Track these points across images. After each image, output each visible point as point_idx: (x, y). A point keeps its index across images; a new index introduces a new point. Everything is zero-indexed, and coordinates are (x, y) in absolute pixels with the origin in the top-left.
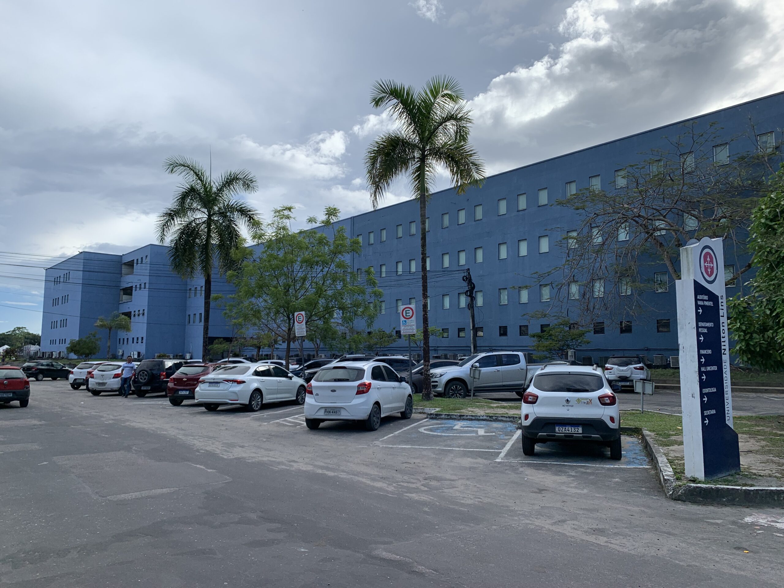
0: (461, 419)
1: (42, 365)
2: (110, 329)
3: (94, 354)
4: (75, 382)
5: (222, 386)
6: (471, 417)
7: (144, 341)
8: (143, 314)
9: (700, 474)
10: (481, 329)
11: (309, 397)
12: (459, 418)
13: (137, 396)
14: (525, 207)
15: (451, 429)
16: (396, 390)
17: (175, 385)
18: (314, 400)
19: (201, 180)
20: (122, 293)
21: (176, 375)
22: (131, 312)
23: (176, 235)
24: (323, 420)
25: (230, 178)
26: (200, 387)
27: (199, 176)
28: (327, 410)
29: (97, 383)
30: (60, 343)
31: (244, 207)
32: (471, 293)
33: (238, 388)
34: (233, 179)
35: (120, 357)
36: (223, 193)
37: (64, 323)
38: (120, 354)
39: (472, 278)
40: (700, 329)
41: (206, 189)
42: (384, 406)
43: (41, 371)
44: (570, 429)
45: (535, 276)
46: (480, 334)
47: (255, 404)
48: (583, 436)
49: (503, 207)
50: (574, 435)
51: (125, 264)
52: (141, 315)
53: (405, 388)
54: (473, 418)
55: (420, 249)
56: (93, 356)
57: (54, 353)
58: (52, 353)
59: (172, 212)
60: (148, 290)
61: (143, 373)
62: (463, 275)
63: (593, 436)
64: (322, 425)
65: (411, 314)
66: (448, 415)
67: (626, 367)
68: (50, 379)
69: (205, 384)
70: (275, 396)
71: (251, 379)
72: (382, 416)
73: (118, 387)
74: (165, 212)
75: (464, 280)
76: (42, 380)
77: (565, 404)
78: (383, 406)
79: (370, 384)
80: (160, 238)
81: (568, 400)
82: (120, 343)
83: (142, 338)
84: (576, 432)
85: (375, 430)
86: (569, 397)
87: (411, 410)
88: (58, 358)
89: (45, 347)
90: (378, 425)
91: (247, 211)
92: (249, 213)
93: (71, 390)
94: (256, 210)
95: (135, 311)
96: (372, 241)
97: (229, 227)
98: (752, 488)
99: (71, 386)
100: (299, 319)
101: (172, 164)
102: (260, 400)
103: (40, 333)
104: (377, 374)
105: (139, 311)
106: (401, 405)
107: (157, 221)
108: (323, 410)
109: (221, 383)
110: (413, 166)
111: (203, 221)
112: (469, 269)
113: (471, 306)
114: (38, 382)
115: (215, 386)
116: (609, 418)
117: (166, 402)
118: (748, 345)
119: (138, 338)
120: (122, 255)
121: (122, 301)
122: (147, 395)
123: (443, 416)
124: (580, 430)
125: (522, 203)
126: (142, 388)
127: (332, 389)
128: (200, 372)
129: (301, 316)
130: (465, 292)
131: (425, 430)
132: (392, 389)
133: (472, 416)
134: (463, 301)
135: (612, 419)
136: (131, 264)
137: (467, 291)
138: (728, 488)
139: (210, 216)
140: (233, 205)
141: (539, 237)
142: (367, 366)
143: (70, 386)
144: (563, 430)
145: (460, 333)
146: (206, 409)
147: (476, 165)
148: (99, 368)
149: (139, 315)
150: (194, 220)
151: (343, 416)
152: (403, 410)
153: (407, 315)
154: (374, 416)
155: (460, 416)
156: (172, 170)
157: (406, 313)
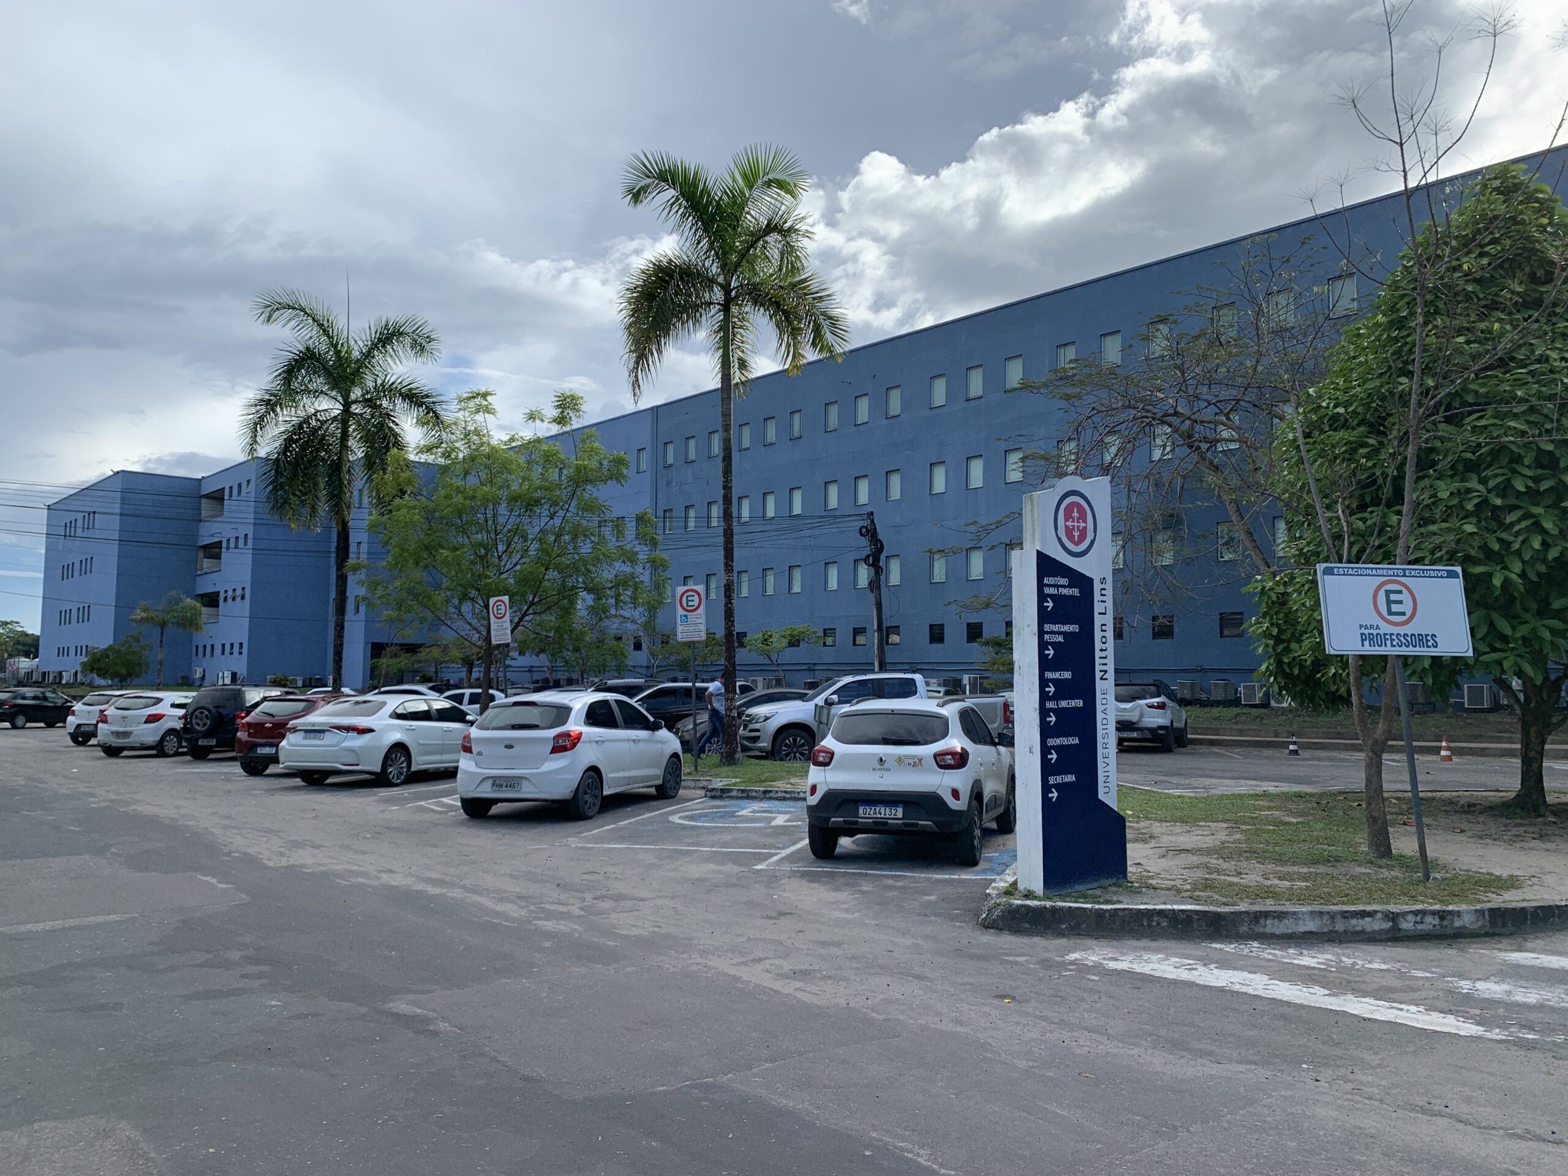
0: (765, 798)
1: (25, 698)
2: (163, 626)
3: (138, 676)
4: (78, 731)
5: (329, 739)
6: (783, 795)
7: (245, 650)
8: (243, 597)
9: (1037, 884)
10: (895, 629)
11: (465, 758)
12: (763, 796)
13: (191, 759)
14: (980, 393)
15: (732, 815)
16: (641, 745)
17: (250, 735)
18: (474, 763)
19: (329, 337)
20: (201, 554)
21: (253, 718)
22: (218, 592)
23: (277, 444)
24: (496, 801)
25: (386, 332)
26: (288, 740)
27: (324, 329)
28: (497, 782)
29: (112, 733)
30: (76, 655)
31: (415, 389)
32: (875, 560)
33: (357, 742)
34: (393, 334)
35: (197, 683)
36: (374, 361)
37: (84, 614)
38: (198, 675)
39: (879, 531)
40: (1046, 637)
41: (338, 353)
42: (611, 775)
43: (23, 710)
44: (883, 809)
45: (973, 528)
46: (894, 638)
47: (395, 772)
48: (903, 823)
49: (939, 393)
50: (890, 821)
51: (207, 496)
52: (238, 599)
53: (662, 742)
54: (788, 796)
55: (721, 479)
56: (136, 681)
57: (64, 673)
58: (60, 673)
59: (272, 398)
60: (251, 551)
61: (202, 713)
62: (862, 523)
63: (920, 822)
64: (495, 809)
65: (696, 603)
66: (743, 791)
67: (1131, 704)
68: (42, 725)
69: (298, 733)
70: (438, 758)
71: (387, 725)
72: (606, 793)
73: (155, 741)
74: (259, 397)
75: (862, 534)
76: (23, 728)
77: (877, 766)
78: (608, 775)
79: (580, 734)
80: (248, 448)
81: (881, 760)
82: (197, 655)
83: (241, 644)
84: (892, 816)
85: (591, 818)
86: (884, 755)
87: (677, 783)
88: (73, 683)
89: (46, 662)
90: (596, 809)
91: (423, 397)
92: (424, 400)
93: (71, 747)
94: (440, 395)
95: (226, 591)
96: (692, 456)
97: (381, 426)
98: (1109, 907)
99: (71, 738)
100: (498, 610)
101: (270, 306)
102: (404, 765)
103: (37, 632)
104: (597, 715)
105: (234, 590)
106: (656, 773)
107: (243, 415)
108: (490, 782)
109: (326, 733)
110: (712, 318)
111: (333, 415)
112: (872, 513)
113: (875, 585)
114: (14, 732)
115: (315, 738)
116: (950, 790)
117: (236, 769)
118: (1279, 663)
119: (232, 645)
120: (200, 477)
121: (201, 569)
122: (211, 756)
123: (734, 794)
124: (900, 813)
125: (976, 384)
126: (200, 743)
127: (509, 743)
128: (300, 709)
129: (500, 603)
130: (863, 557)
131: (680, 818)
132: (631, 744)
133: (786, 792)
134: (864, 574)
135: (955, 794)
136: (218, 497)
137: (868, 556)
138: (1070, 907)
139: (347, 405)
140: (393, 383)
141: (1006, 451)
142: (580, 701)
143: (69, 739)
144: (872, 813)
145: (858, 638)
146: (303, 780)
147: (830, 318)
148: (117, 705)
149: (234, 599)
150: (315, 415)
151: (525, 793)
152: (660, 782)
153: (690, 603)
154: (586, 793)
155: (765, 792)
156: (270, 317)
157: (688, 601)
